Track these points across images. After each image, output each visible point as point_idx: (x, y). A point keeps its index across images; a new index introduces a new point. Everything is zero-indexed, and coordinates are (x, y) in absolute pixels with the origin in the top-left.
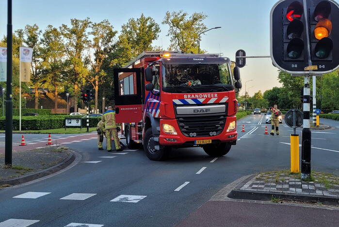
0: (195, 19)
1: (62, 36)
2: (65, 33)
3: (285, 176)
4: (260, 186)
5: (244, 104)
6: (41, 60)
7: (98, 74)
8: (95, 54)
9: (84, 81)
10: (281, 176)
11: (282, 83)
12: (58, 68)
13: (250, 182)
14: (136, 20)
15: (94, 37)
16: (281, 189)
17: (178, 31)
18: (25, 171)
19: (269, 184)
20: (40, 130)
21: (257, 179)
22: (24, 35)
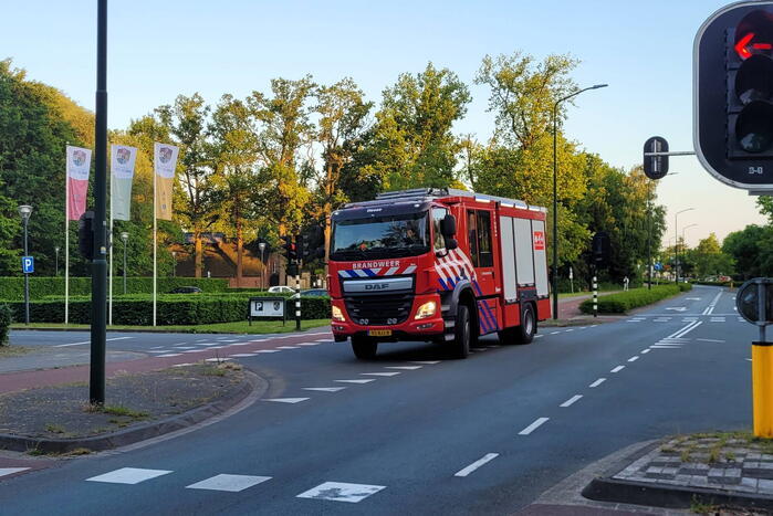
0: (552, 70)
1: (252, 117)
2: (259, 110)
3: (739, 445)
4: (666, 471)
5: (673, 266)
6: (208, 170)
7: (330, 199)
8: (324, 156)
9: (299, 215)
10: (726, 445)
11: (768, 215)
12: (243, 187)
13: (644, 460)
14: (415, 76)
15: (321, 116)
16: (719, 480)
17: (512, 99)
18: (131, 418)
19: (692, 466)
20: (196, 324)
21: (665, 452)
22: (172, 118)
